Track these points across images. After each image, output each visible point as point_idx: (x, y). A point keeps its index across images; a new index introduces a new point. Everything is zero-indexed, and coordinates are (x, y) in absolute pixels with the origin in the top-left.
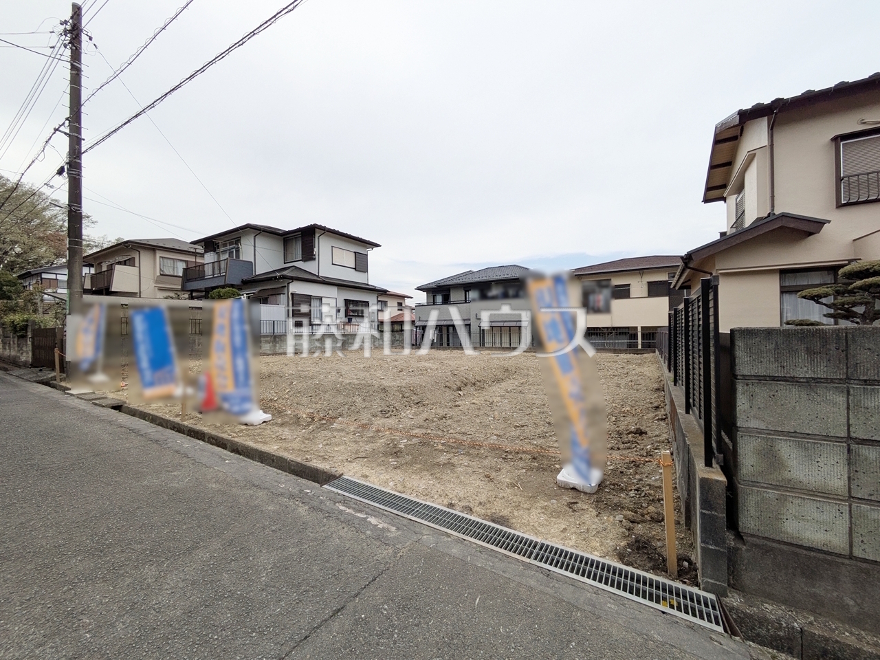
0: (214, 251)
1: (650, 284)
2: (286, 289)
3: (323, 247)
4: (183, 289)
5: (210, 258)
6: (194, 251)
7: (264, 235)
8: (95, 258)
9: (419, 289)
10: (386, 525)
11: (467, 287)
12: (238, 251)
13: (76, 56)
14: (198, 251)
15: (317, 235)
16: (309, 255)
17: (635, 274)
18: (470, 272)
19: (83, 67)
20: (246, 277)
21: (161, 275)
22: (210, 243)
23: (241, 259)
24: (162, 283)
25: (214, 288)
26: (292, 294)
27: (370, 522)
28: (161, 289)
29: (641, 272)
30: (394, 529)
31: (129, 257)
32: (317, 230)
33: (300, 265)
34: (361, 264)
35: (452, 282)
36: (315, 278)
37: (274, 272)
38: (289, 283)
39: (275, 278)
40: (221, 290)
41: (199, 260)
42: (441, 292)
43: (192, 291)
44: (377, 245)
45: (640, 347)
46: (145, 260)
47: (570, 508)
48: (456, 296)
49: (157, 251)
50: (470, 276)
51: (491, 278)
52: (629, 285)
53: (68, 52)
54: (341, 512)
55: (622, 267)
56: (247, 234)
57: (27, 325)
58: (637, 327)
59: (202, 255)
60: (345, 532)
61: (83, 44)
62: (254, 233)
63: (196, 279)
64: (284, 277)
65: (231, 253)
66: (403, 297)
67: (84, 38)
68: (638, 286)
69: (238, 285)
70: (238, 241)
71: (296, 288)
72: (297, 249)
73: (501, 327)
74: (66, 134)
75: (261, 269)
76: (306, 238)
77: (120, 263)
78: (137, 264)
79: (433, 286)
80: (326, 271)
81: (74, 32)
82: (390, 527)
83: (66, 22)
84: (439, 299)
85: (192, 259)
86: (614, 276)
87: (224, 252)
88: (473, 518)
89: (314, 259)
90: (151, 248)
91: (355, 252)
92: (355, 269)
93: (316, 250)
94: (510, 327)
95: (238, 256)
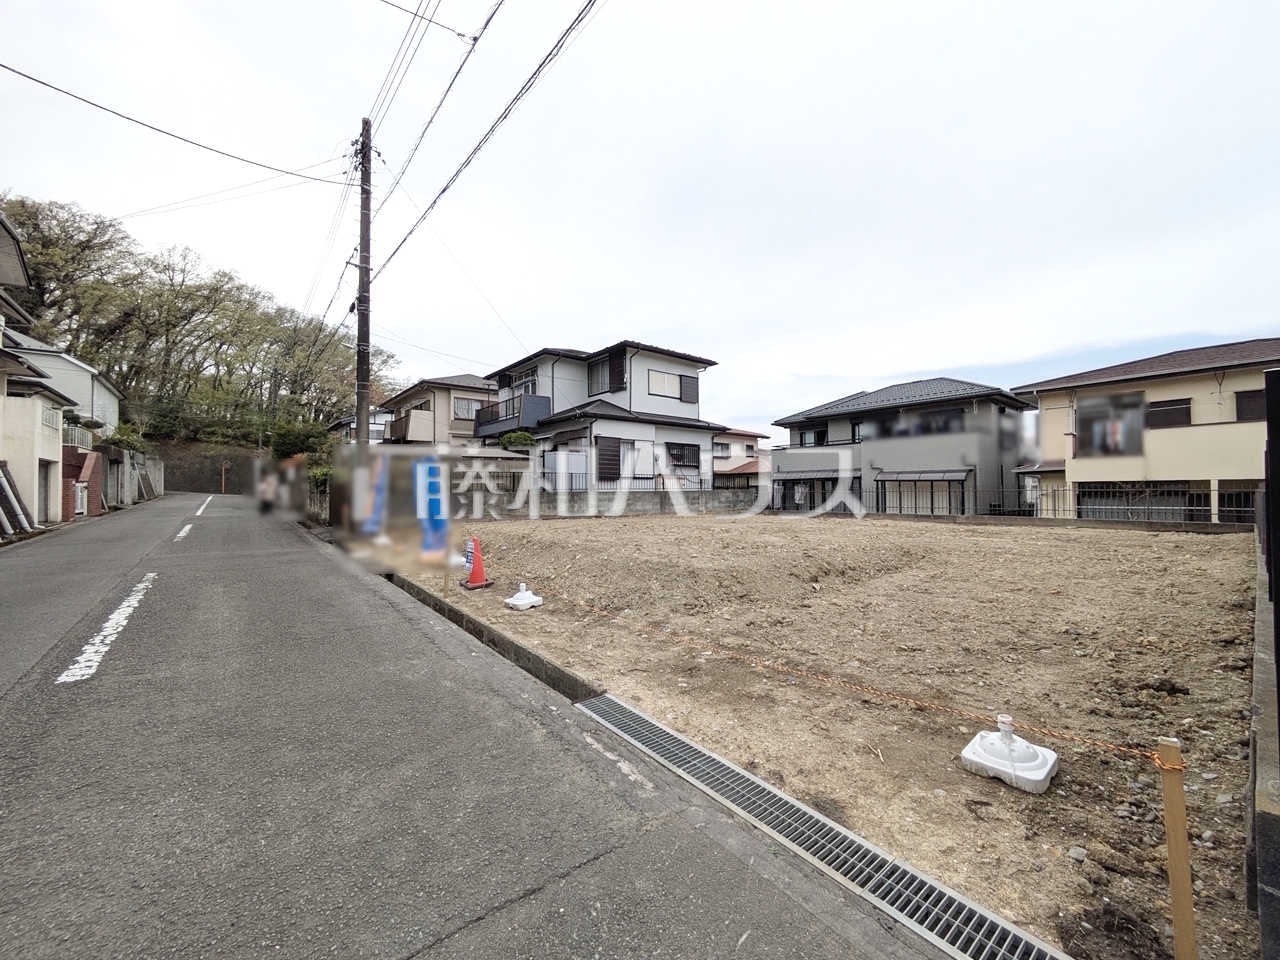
0: (509, 386)
1: (1241, 397)
2: (588, 430)
3: (637, 371)
4: (476, 436)
5: (504, 395)
6: (486, 387)
7: (563, 362)
8: (395, 404)
9: (778, 423)
10: (640, 778)
11: (855, 418)
12: (534, 384)
13: (366, 178)
14: (491, 387)
15: (628, 356)
16: (618, 384)
17: (1204, 379)
18: (863, 395)
19: (373, 189)
20: (541, 418)
21: (456, 419)
22: (504, 377)
23: (537, 394)
24: (456, 429)
25: (506, 432)
26: (596, 437)
27: (620, 768)
28: (455, 436)
29: (1219, 373)
30: (650, 785)
31: (425, 400)
32: (628, 349)
33: (608, 397)
34: (689, 392)
35: (830, 412)
36: (626, 415)
37: (573, 409)
38: (591, 423)
39: (575, 416)
40: (513, 435)
41: (493, 399)
42: (812, 427)
43: (485, 437)
44: (712, 363)
45: (1215, 519)
46: (439, 401)
47: (972, 811)
48: (835, 433)
49: (452, 391)
50: (861, 400)
51: (899, 402)
52: (1188, 401)
53: (359, 175)
54: (586, 745)
55: (1172, 366)
56: (543, 362)
57: (326, 480)
58: (1207, 483)
59: (496, 393)
60: (582, 777)
61: (372, 162)
62: (552, 359)
63: (489, 422)
64: (586, 415)
65: (527, 387)
66: (755, 437)
67: (373, 155)
68: (1211, 402)
69: (534, 429)
70: (534, 371)
71: (601, 429)
72: (604, 377)
73: (915, 481)
74: (356, 266)
75: (560, 406)
76: (613, 362)
77: (416, 408)
78: (432, 409)
79: (801, 418)
80: (640, 403)
81: (364, 151)
82: (645, 781)
83: (357, 141)
84: (810, 437)
85: (484, 397)
86: (1150, 386)
87: (518, 387)
88: (780, 794)
89: (625, 389)
90: (444, 387)
91: (680, 376)
92: (680, 399)
93: (627, 376)
94: (932, 481)
95: (534, 391)
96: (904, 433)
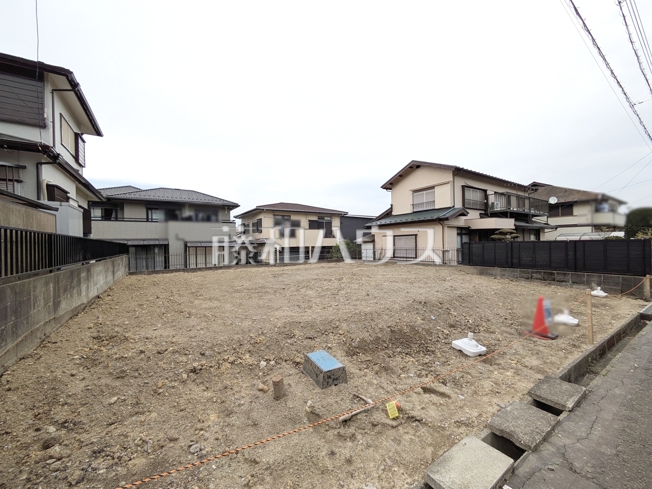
1: (310, 221)
3: (56, 111)
11: (151, 205)
15: (49, 86)
29: (307, 213)
34: (81, 154)
38: (39, 165)
44: (101, 134)
52: (300, 221)
84: (98, 213)
91: (76, 134)
92: (76, 159)
93: (47, 113)
96: (189, 219)
